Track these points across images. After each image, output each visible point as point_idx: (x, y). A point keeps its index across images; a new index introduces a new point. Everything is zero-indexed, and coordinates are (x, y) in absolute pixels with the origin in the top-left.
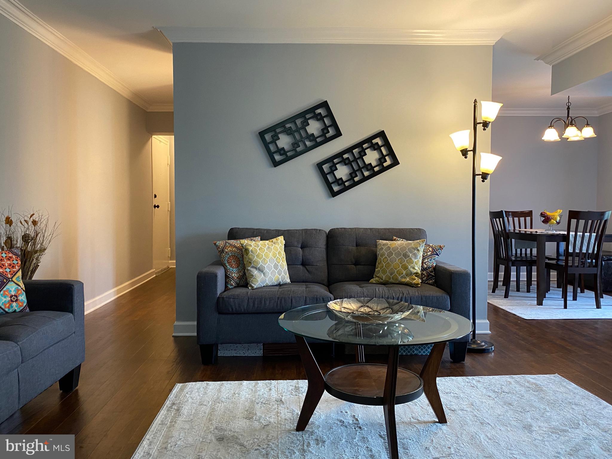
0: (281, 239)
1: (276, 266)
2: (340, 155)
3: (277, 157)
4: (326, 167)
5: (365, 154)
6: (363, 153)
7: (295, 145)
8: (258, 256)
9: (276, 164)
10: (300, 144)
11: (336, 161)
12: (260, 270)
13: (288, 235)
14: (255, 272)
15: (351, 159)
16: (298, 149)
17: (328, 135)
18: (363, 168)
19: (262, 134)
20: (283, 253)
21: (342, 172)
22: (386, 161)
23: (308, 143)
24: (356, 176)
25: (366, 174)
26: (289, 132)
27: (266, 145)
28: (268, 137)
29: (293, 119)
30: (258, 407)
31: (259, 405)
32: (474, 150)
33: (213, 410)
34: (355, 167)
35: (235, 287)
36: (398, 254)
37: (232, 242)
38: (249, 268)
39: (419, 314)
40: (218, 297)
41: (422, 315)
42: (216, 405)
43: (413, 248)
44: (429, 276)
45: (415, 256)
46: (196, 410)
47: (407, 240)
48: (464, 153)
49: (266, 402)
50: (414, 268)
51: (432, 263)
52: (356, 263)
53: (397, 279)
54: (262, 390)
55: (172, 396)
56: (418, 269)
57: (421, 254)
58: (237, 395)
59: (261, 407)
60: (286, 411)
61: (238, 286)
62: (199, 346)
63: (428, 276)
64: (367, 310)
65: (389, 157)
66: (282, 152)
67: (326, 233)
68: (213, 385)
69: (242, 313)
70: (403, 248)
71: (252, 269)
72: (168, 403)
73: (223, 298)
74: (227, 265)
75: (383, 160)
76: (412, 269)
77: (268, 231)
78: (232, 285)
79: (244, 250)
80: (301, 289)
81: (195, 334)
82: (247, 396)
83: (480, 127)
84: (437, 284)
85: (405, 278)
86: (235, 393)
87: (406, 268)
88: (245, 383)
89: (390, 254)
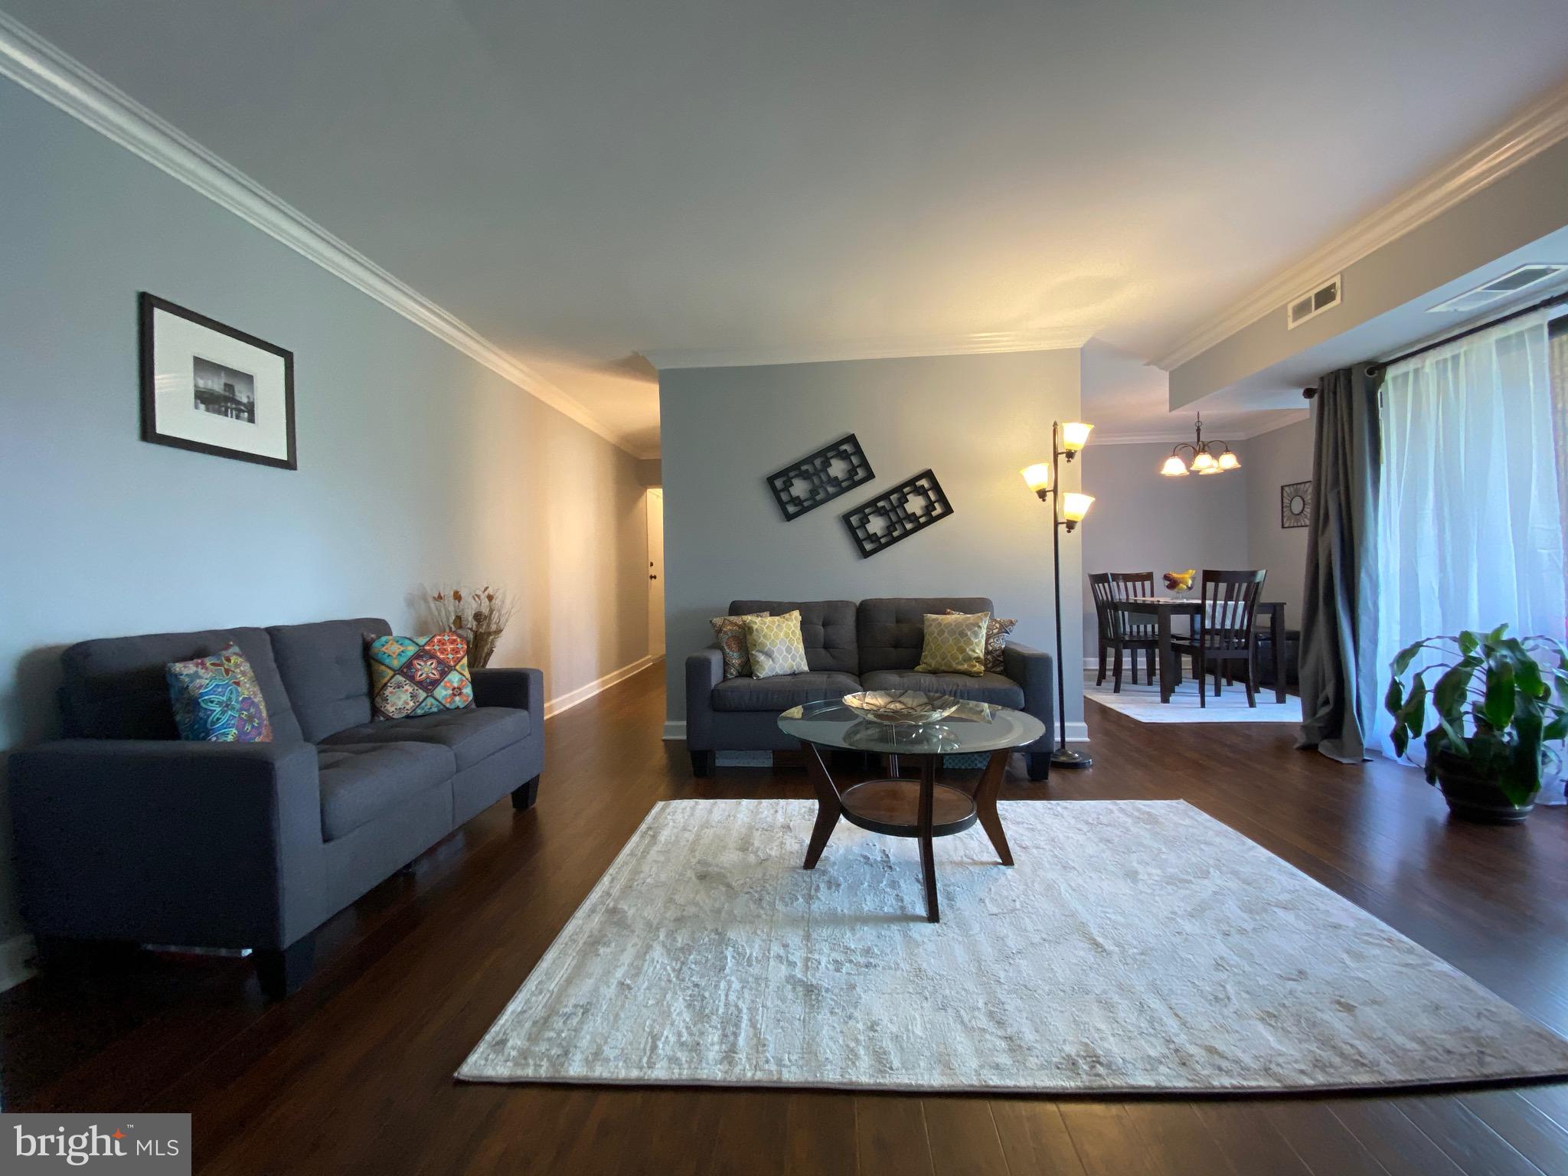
0: (796, 614)
1: (789, 650)
2: (873, 503)
3: (791, 509)
4: (854, 520)
5: (907, 501)
6: (903, 500)
7: (813, 492)
8: (765, 636)
9: (789, 517)
10: (820, 491)
11: (867, 511)
12: (769, 655)
13: (805, 609)
14: (762, 658)
15: (888, 507)
16: (818, 498)
17: (857, 478)
18: (904, 519)
19: (771, 480)
20: (798, 633)
21: (876, 525)
22: (935, 509)
23: (831, 490)
24: (896, 530)
25: (909, 526)
26: (805, 476)
27: (776, 492)
28: (779, 483)
29: (810, 460)
30: (757, 834)
31: (759, 832)
32: (1055, 491)
33: (698, 837)
34: (894, 518)
35: (736, 677)
36: (952, 632)
37: (733, 618)
38: (753, 652)
39: (983, 714)
40: (713, 691)
41: (988, 715)
42: (704, 831)
43: (972, 624)
44: (996, 662)
45: (976, 635)
46: (676, 837)
47: (966, 613)
48: (1042, 494)
49: (769, 829)
50: (974, 651)
51: (1000, 644)
52: (897, 645)
53: (950, 666)
54: (766, 812)
55: (649, 819)
56: (980, 651)
57: (984, 631)
58: (732, 818)
59: (761, 834)
60: (794, 841)
61: (740, 675)
62: (689, 754)
63: (994, 662)
64: (899, 706)
65: (940, 505)
66: (797, 502)
67: (856, 606)
68: (704, 803)
69: (743, 711)
70: (958, 624)
71: (757, 654)
72: (643, 827)
73: (718, 690)
74: (726, 648)
75: (931, 508)
76: (970, 653)
77: (780, 604)
78: (732, 674)
79: (746, 629)
80: (821, 679)
81: (684, 737)
82: (745, 819)
83: (1062, 458)
84: (1006, 673)
85: (963, 664)
86: (729, 816)
87: (962, 650)
88: (745, 802)
89: (942, 632)
